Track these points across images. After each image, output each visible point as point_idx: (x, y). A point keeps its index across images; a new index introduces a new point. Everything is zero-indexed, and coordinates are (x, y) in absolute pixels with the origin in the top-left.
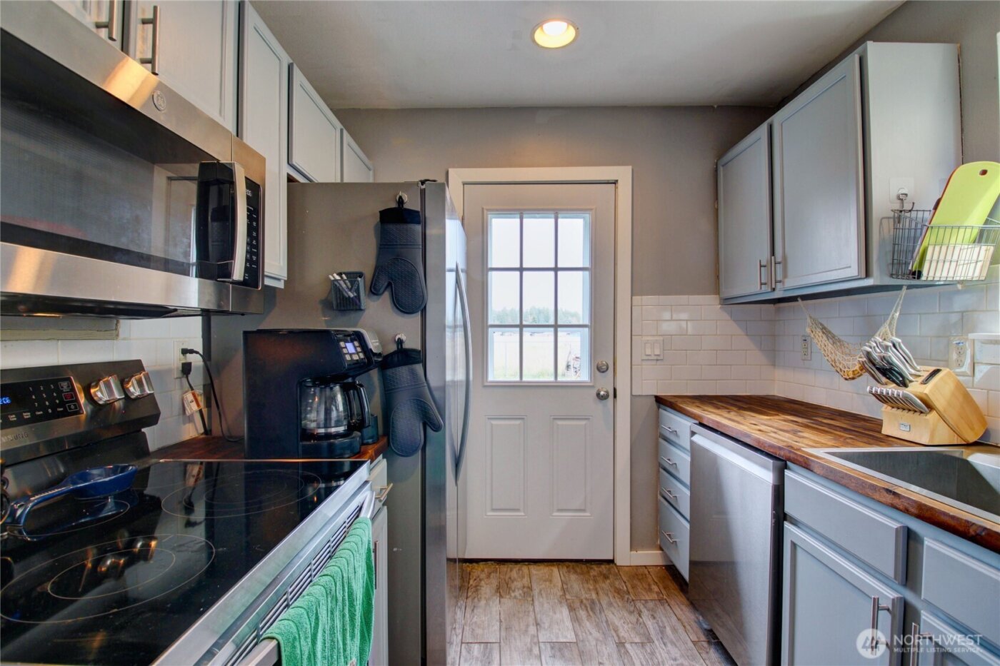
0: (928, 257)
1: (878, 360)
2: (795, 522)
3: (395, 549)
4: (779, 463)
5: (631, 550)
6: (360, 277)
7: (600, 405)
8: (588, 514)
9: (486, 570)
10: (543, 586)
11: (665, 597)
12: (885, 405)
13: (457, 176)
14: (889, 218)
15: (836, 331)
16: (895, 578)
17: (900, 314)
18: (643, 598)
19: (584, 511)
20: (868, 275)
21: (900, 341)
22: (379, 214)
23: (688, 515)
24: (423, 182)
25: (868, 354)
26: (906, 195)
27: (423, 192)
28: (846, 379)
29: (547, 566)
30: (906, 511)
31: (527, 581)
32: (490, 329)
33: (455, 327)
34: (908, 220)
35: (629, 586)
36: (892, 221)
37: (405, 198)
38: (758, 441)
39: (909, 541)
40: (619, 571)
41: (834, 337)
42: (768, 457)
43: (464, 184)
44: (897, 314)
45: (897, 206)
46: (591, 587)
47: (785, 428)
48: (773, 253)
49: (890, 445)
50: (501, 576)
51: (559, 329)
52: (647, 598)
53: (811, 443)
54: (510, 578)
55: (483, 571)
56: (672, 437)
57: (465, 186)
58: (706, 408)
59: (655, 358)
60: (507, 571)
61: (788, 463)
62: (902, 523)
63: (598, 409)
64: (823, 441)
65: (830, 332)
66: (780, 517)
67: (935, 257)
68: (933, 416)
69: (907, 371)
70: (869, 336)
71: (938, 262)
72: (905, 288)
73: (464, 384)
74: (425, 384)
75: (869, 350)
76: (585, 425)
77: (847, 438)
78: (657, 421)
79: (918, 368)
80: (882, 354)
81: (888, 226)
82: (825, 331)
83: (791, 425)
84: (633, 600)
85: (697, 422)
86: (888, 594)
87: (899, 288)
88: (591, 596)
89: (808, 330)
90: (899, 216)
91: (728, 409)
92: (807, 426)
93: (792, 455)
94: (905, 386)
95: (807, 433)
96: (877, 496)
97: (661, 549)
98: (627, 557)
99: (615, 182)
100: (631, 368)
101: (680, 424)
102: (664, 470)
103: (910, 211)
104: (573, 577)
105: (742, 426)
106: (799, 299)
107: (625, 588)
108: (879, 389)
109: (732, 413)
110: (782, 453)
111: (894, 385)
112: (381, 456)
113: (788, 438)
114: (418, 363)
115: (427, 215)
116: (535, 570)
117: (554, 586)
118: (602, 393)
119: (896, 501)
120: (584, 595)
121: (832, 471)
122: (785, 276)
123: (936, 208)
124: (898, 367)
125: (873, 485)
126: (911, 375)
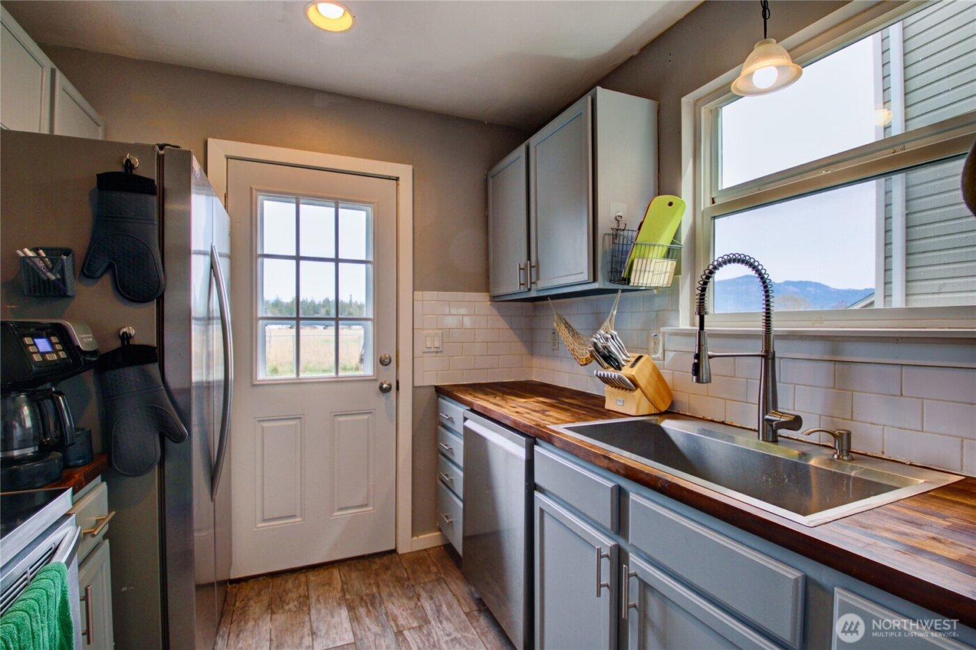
0: (634, 267)
1: (602, 349)
2: (542, 491)
3: (124, 589)
4: (531, 440)
5: (413, 536)
6: (67, 254)
7: (382, 398)
8: (371, 508)
9: (256, 587)
10: (322, 591)
11: (442, 576)
12: (607, 386)
13: (218, 149)
14: (609, 234)
15: (574, 326)
16: (612, 529)
17: (617, 313)
18: (422, 581)
19: (366, 505)
20: (595, 280)
21: (616, 333)
22: (96, 178)
23: (461, 496)
24: (162, 147)
25: (595, 345)
26: (621, 217)
27: (161, 159)
28: (581, 365)
29: (327, 569)
30: (617, 472)
31: (304, 590)
32: (260, 322)
33: (208, 319)
34: (622, 237)
35: (409, 572)
36: (611, 237)
37: (136, 162)
38: (515, 422)
39: (620, 496)
40: (400, 560)
41: (573, 330)
42: (521, 435)
43: (228, 158)
44: (615, 312)
45: (615, 226)
46: (372, 582)
47: (537, 409)
48: (529, 258)
49: (610, 418)
50: (274, 591)
51: (340, 322)
52: (426, 580)
53: (554, 421)
54: (284, 590)
55: (252, 589)
56: (449, 424)
57: (229, 160)
58: (477, 395)
59: (435, 350)
60: (281, 584)
61: (537, 439)
62: (615, 482)
63: (381, 402)
64: (563, 418)
65: (570, 326)
66: (532, 487)
67: (639, 268)
68: (638, 393)
69: (621, 358)
70: (595, 330)
71: (640, 272)
72: (620, 291)
73: (223, 383)
74: (162, 387)
75: (596, 341)
76: (368, 419)
77: (580, 414)
78: (437, 409)
79: (628, 354)
80: (604, 344)
81: (608, 240)
82: (568, 326)
83: (541, 405)
84: (413, 586)
85: (469, 408)
86: (607, 543)
87: (615, 291)
88: (372, 590)
89: (555, 325)
90: (616, 234)
91: (494, 394)
92: (552, 406)
93: (540, 433)
94: (620, 369)
95: (553, 413)
96: (598, 462)
97: (440, 530)
98: (408, 543)
99: (397, 179)
100: (413, 360)
101: (455, 411)
102: (442, 456)
103: (624, 230)
104: (354, 575)
105: (503, 409)
106: (549, 298)
107: (406, 575)
108: (602, 372)
109: (498, 398)
110: (532, 431)
111: (613, 369)
112: (99, 478)
113: (537, 418)
114: (154, 361)
115: (165, 186)
116: (313, 577)
117: (334, 589)
118: (385, 386)
119: (611, 465)
120: (364, 591)
121: (567, 443)
122: (538, 278)
123: (639, 229)
124: (614, 354)
125: (595, 453)
126: (624, 360)
